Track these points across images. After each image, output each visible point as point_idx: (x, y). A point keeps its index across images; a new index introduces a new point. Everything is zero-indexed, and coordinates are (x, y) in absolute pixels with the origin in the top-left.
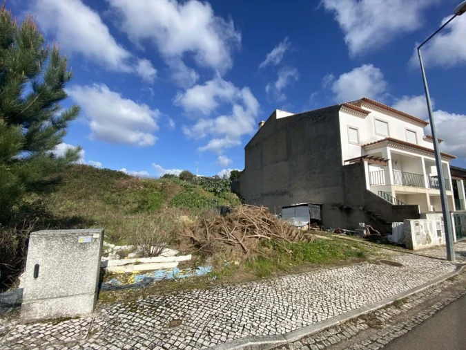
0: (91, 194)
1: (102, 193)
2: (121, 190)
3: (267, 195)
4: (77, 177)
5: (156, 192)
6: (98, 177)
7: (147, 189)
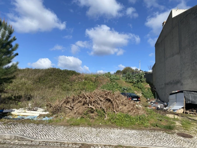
0: (56, 85)
1: (62, 84)
2: (72, 82)
3: (168, 84)
4: (51, 75)
5: (91, 83)
6: (61, 75)
7: (86, 81)
